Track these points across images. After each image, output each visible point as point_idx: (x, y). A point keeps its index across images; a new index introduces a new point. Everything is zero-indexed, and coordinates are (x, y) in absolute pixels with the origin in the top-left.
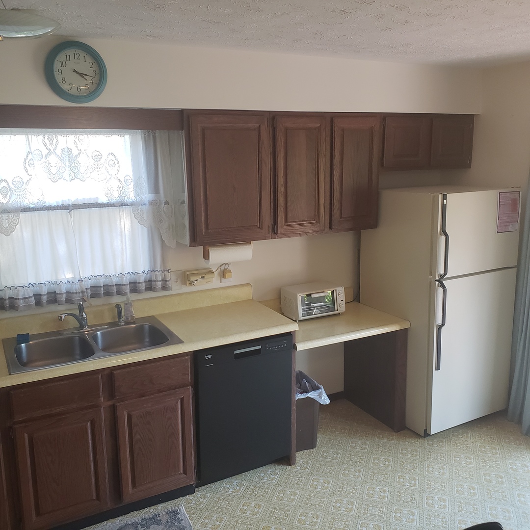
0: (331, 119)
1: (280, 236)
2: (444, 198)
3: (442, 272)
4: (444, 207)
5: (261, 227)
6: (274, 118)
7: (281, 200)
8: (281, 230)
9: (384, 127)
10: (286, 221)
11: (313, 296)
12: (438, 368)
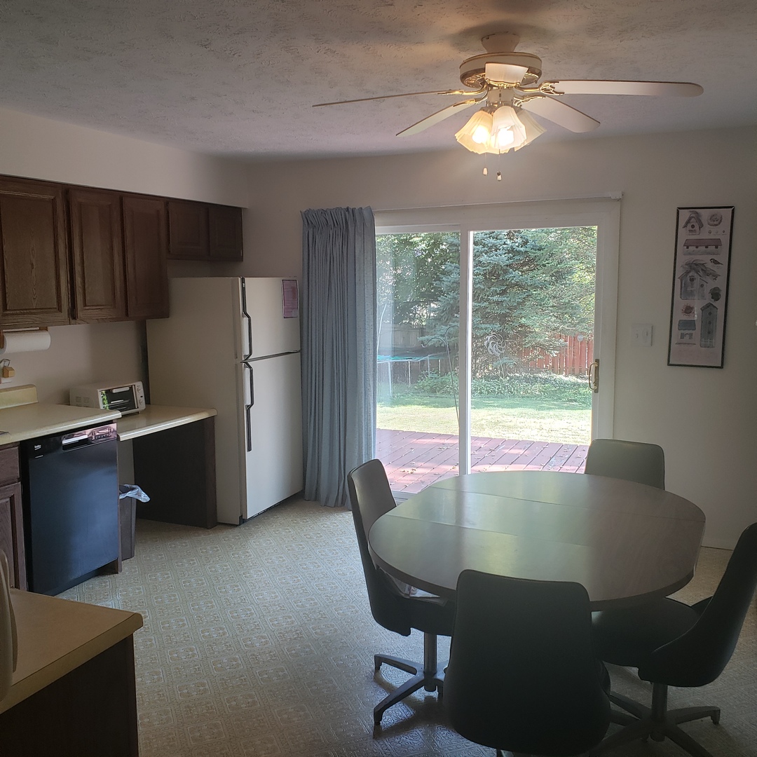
0: (121, 197)
1: (79, 322)
2: (243, 281)
3: (248, 353)
4: (244, 289)
5: (60, 309)
6: (68, 191)
7: (78, 280)
8: (80, 314)
9: (168, 213)
10: (85, 305)
11: (114, 391)
12: (249, 449)
